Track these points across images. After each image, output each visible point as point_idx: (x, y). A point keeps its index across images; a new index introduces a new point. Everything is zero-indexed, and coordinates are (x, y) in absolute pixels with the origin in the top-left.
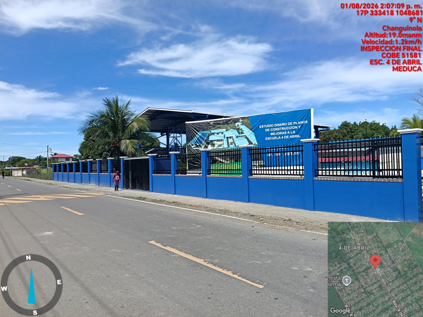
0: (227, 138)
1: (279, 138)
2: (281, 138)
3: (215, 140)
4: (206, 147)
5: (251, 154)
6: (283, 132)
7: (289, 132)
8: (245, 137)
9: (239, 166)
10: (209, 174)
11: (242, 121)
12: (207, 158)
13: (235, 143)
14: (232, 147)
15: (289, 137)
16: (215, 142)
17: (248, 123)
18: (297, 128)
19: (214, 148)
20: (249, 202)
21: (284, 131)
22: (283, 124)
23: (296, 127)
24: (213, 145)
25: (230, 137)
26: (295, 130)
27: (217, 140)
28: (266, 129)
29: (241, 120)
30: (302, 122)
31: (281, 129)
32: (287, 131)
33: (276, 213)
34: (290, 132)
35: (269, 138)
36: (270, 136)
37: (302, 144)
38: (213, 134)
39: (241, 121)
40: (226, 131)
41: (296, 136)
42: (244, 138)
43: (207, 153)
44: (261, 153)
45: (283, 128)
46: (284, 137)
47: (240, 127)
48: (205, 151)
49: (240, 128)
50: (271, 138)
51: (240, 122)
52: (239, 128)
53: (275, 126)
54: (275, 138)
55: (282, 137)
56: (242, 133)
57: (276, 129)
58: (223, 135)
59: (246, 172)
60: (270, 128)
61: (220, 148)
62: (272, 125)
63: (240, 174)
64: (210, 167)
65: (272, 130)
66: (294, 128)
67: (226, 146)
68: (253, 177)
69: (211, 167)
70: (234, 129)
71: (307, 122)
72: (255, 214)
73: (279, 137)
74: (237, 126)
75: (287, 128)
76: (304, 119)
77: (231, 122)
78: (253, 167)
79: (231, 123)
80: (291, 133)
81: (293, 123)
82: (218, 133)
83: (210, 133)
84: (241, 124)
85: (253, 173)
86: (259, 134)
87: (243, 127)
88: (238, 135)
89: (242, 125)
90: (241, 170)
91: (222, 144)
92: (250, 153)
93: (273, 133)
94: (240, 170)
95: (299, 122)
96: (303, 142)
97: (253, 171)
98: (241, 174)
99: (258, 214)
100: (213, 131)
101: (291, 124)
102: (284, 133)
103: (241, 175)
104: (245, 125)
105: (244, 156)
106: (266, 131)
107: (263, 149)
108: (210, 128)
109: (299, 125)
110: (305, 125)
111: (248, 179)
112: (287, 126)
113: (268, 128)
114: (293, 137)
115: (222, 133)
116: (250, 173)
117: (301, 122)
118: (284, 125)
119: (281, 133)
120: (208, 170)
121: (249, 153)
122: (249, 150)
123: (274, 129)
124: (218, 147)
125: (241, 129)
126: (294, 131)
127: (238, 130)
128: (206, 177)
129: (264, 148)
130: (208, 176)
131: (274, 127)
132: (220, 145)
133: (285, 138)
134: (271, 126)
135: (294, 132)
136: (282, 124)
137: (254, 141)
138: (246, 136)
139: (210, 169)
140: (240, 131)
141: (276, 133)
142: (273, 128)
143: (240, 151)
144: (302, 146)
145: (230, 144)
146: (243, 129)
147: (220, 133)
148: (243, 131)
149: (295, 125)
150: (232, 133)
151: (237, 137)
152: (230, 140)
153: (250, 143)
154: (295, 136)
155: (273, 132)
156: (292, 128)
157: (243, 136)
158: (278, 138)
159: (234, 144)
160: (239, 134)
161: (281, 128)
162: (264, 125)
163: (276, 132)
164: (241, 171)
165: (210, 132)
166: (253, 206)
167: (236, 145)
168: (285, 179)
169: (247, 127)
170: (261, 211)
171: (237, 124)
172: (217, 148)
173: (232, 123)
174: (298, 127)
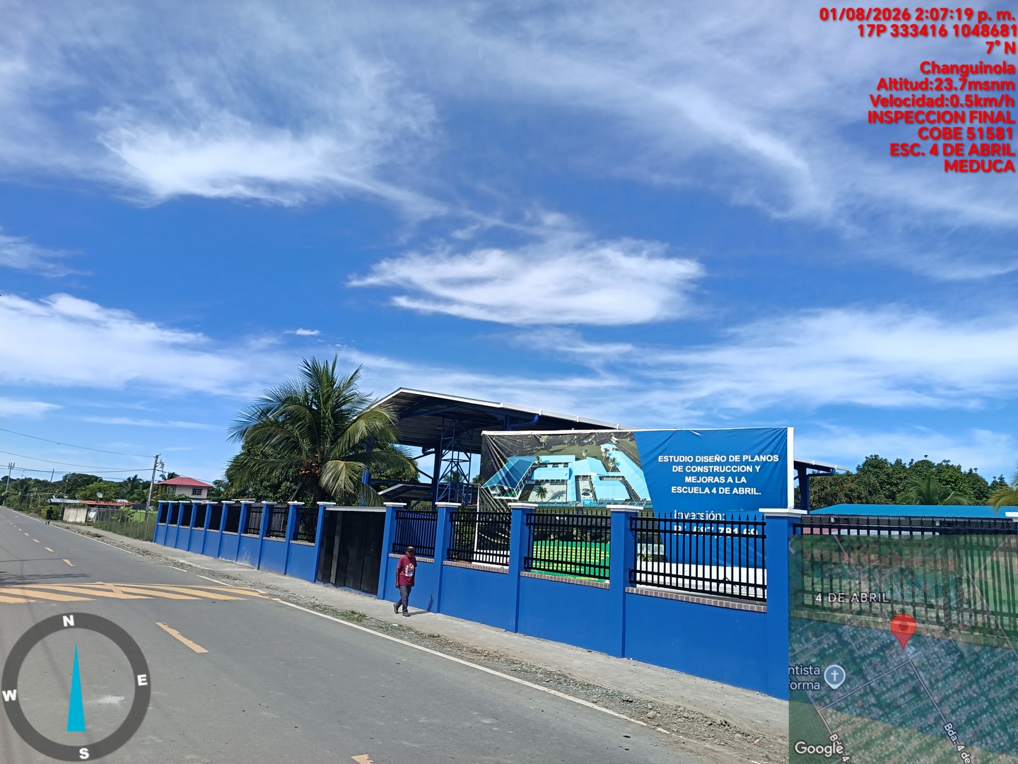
0: (577, 477)
1: (707, 490)
2: (710, 491)
3: (547, 481)
4: (524, 498)
5: (636, 530)
6: (716, 478)
7: (730, 478)
8: (621, 479)
9: (603, 552)
10: (529, 568)
11: (616, 441)
12: (526, 528)
13: (594, 493)
14: (587, 503)
15: (731, 490)
16: (546, 486)
17: (632, 448)
18: (751, 471)
19: (545, 500)
20: (623, 656)
21: (719, 474)
22: (718, 459)
23: (749, 469)
24: (542, 492)
25: (585, 477)
26: (746, 474)
27: (553, 482)
28: (674, 467)
29: (614, 439)
30: (764, 458)
31: (713, 468)
32: (726, 475)
33: (692, 698)
34: (734, 480)
35: (680, 490)
36: (683, 484)
37: (763, 519)
38: (545, 465)
39: (614, 442)
40: (577, 459)
41: (748, 491)
42: (618, 482)
43: (528, 515)
44: (659, 531)
45: (716, 469)
46: (717, 490)
47: (610, 454)
48: (523, 510)
49: (611, 457)
50: (685, 490)
51: (612, 443)
52: (608, 458)
53: (697, 461)
54: (695, 490)
55: (714, 491)
56: (615, 469)
57: (700, 469)
58: (567, 470)
59: (620, 575)
60: (685, 464)
61: (557, 500)
62: (690, 459)
63: (605, 578)
64: (530, 550)
65: (689, 469)
66: (743, 469)
67: (571, 497)
68: (637, 590)
69: (533, 548)
70: (595, 457)
71: (776, 458)
72: (637, 695)
73: (707, 488)
74: (603, 450)
75: (725, 469)
76: (769, 449)
77: (590, 440)
78: (639, 558)
79: (589, 443)
80: (737, 482)
81: (741, 458)
82: (555, 465)
83: (536, 462)
84: (613, 449)
85: (638, 579)
86: (657, 477)
87: (620, 457)
88: (604, 473)
89: (616, 450)
90: (608, 568)
91: (563, 492)
92: (633, 527)
93: (690, 477)
94: (605, 567)
95: (757, 456)
96: (765, 515)
97: (638, 574)
98: (608, 578)
99: (644, 697)
100: (544, 459)
101: (736, 458)
102: (719, 480)
103: (607, 582)
104: (624, 451)
105: (618, 531)
106: (674, 471)
107: (665, 520)
108: (538, 450)
109: (757, 463)
110: (773, 465)
111: (625, 593)
112: (727, 463)
113: (678, 464)
114: (742, 491)
115: (566, 464)
116: (630, 578)
117: (761, 456)
118: (719, 461)
119: (710, 479)
120: (525, 558)
121: (631, 526)
122: (632, 519)
123: (694, 469)
124: (553, 498)
125: (614, 459)
126: (743, 478)
127: (606, 461)
128: (519, 576)
129: (668, 517)
130: (524, 573)
131: (694, 463)
132: (559, 494)
133: (720, 493)
134: (686, 459)
135: (743, 480)
136: (716, 457)
137: (643, 493)
138: (623, 477)
139: (530, 556)
140: (611, 465)
141: (698, 479)
142: (691, 464)
143: (607, 518)
144: (763, 524)
145: (581, 493)
146: (618, 460)
147: (561, 463)
148: (618, 464)
149: (747, 463)
150: (589, 466)
151: (601, 478)
152: (584, 485)
153: (633, 497)
154: (746, 491)
155: (691, 474)
156: (740, 469)
157: (617, 477)
158: (703, 490)
159: (591, 495)
160: (607, 471)
161: (711, 467)
162: (671, 457)
163: (698, 475)
164: (607, 570)
165: (538, 459)
166: (633, 668)
167: (598, 498)
168: (718, 605)
169: (628, 455)
170: (653, 687)
171: (603, 447)
172: (551, 501)
173: (593, 443)
174: (754, 468)
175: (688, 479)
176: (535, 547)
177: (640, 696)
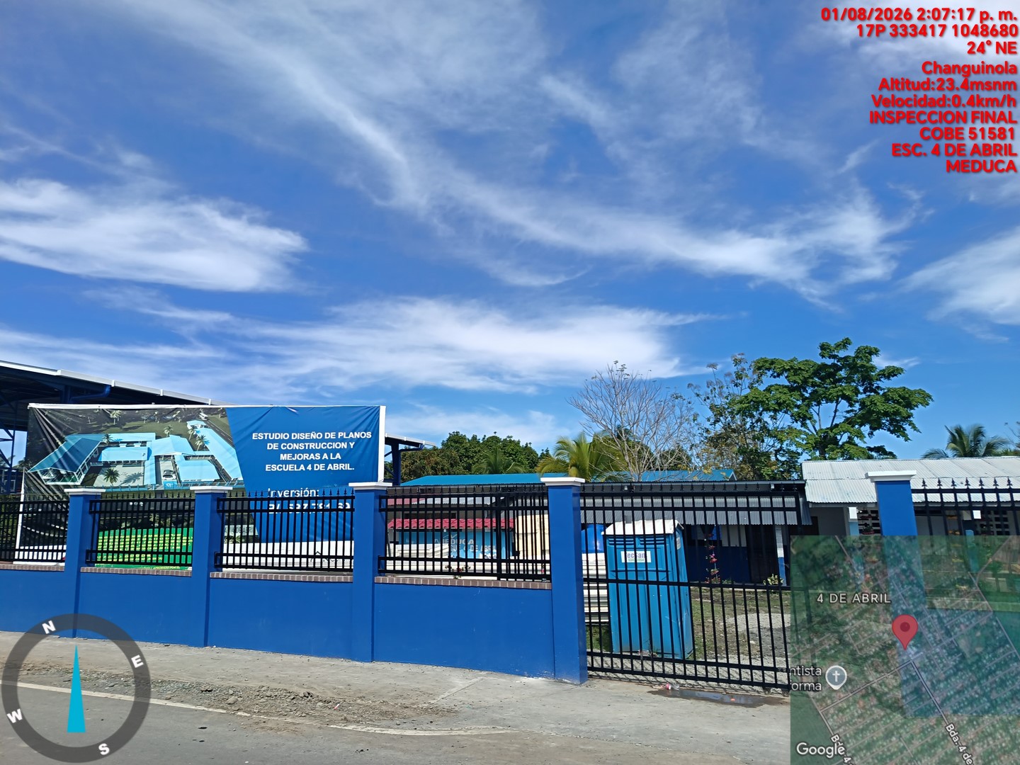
0: (157, 458)
1: (302, 467)
2: (306, 468)
3: (119, 463)
4: (88, 482)
5: (224, 511)
6: (312, 455)
7: (325, 454)
8: (210, 458)
9: (185, 538)
10: (91, 562)
11: (206, 418)
12: (90, 518)
13: (178, 474)
14: (169, 485)
15: (326, 467)
16: (118, 468)
17: (224, 425)
18: (346, 447)
19: (115, 484)
20: (206, 645)
21: (314, 451)
22: (314, 436)
23: (344, 445)
24: (112, 475)
25: (167, 457)
26: (340, 451)
27: (126, 464)
28: (269, 444)
29: (203, 415)
30: (357, 435)
31: (309, 445)
32: (321, 452)
33: (277, 676)
34: (329, 456)
35: (275, 468)
36: (278, 462)
37: (353, 493)
38: (116, 444)
39: (203, 418)
40: (157, 437)
41: (342, 466)
42: (206, 462)
43: (91, 502)
44: (249, 511)
45: (312, 446)
46: (313, 467)
47: (198, 432)
48: (85, 496)
49: (199, 435)
50: (280, 468)
51: (200, 419)
52: (196, 435)
53: (293, 438)
54: (290, 468)
55: (309, 468)
56: (203, 448)
57: (295, 446)
58: (145, 450)
59: (205, 559)
60: (280, 441)
61: (131, 484)
62: (286, 436)
63: (187, 565)
64: (94, 541)
65: (284, 446)
66: (338, 445)
67: (149, 480)
68: (223, 574)
69: (98, 539)
70: (181, 435)
71: (369, 435)
72: (217, 683)
74: (189, 427)
75: (321, 446)
76: (363, 427)
77: (174, 416)
78: (226, 541)
79: (173, 419)
80: (332, 458)
81: (337, 435)
82: (130, 444)
83: (105, 441)
84: (202, 426)
85: (224, 562)
86: (251, 455)
87: (210, 435)
88: (190, 452)
89: (205, 427)
90: (191, 554)
91: (139, 475)
92: (221, 509)
93: (285, 455)
94: (187, 554)
95: (351, 433)
96: (355, 489)
97: (225, 558)
98: (190, 565)
99: (226, 684)
100: (114, 437)
101: (332, 435)
102: (315, 457)
103: (190, 569)
104: (214, 429)
105: (203, 515)
106: (268, 448)
107: (256, 500)
108: (108, 427)
109: (352, 440)
110: (366, 441)
111: (209, 579)
112: (323, 440)
113: (274, 441)
114: (336, 467)
115: (144, 443)
116: (215, 562)
118: (315, 438)
119: (305, 456)
120: (88, 552)
121: (218, 507)
122: (219, 500)
123: (290, 446)
124: (126, 482)
125: (202, 437)
126: (338, 454)
127: (193, 439)
128: (79, 572)
129: (259, 496)
130: (86, 569)
131: (290, 441)
132: (135, 477)
133: (315, 469)
134: (282, 436)
135: (338, 456)
136: (312, 434)
137: (235, 473)
138: (212, 456)
139: (94, 549)
140: (199, 443)
141: (293, 456)
142: (287, 441)
143: (190, 500)
144: (352, 498)
145: (162, 474)
146: (206, 438)
147: (137, 442)
148: (207, 442)
149: (342, 440)
150: (173, 445)
151: (187, 458)
152: (165, 466)
153: (223, 476)
154: (340, 467)
155: (287, 452)
156: (335, 445)
157: (206, 456)
158: (298, 468)
159: (174, 477)
160: (194, 450)
161: (307, 444)
162: (266, 434)
163: (294, 452)
164: (189, 557)
165: (108, 437)
166: (216, 655)
167: (183, 480)
168: (307, 580)
169: (219, 433)
170: (237, 671)
171: (190, 424)
172: (123, 485)
173: (177, 420)
174: (348, 445)
175: (283, 457)
176: (101, 538)
177: (222, 683)
